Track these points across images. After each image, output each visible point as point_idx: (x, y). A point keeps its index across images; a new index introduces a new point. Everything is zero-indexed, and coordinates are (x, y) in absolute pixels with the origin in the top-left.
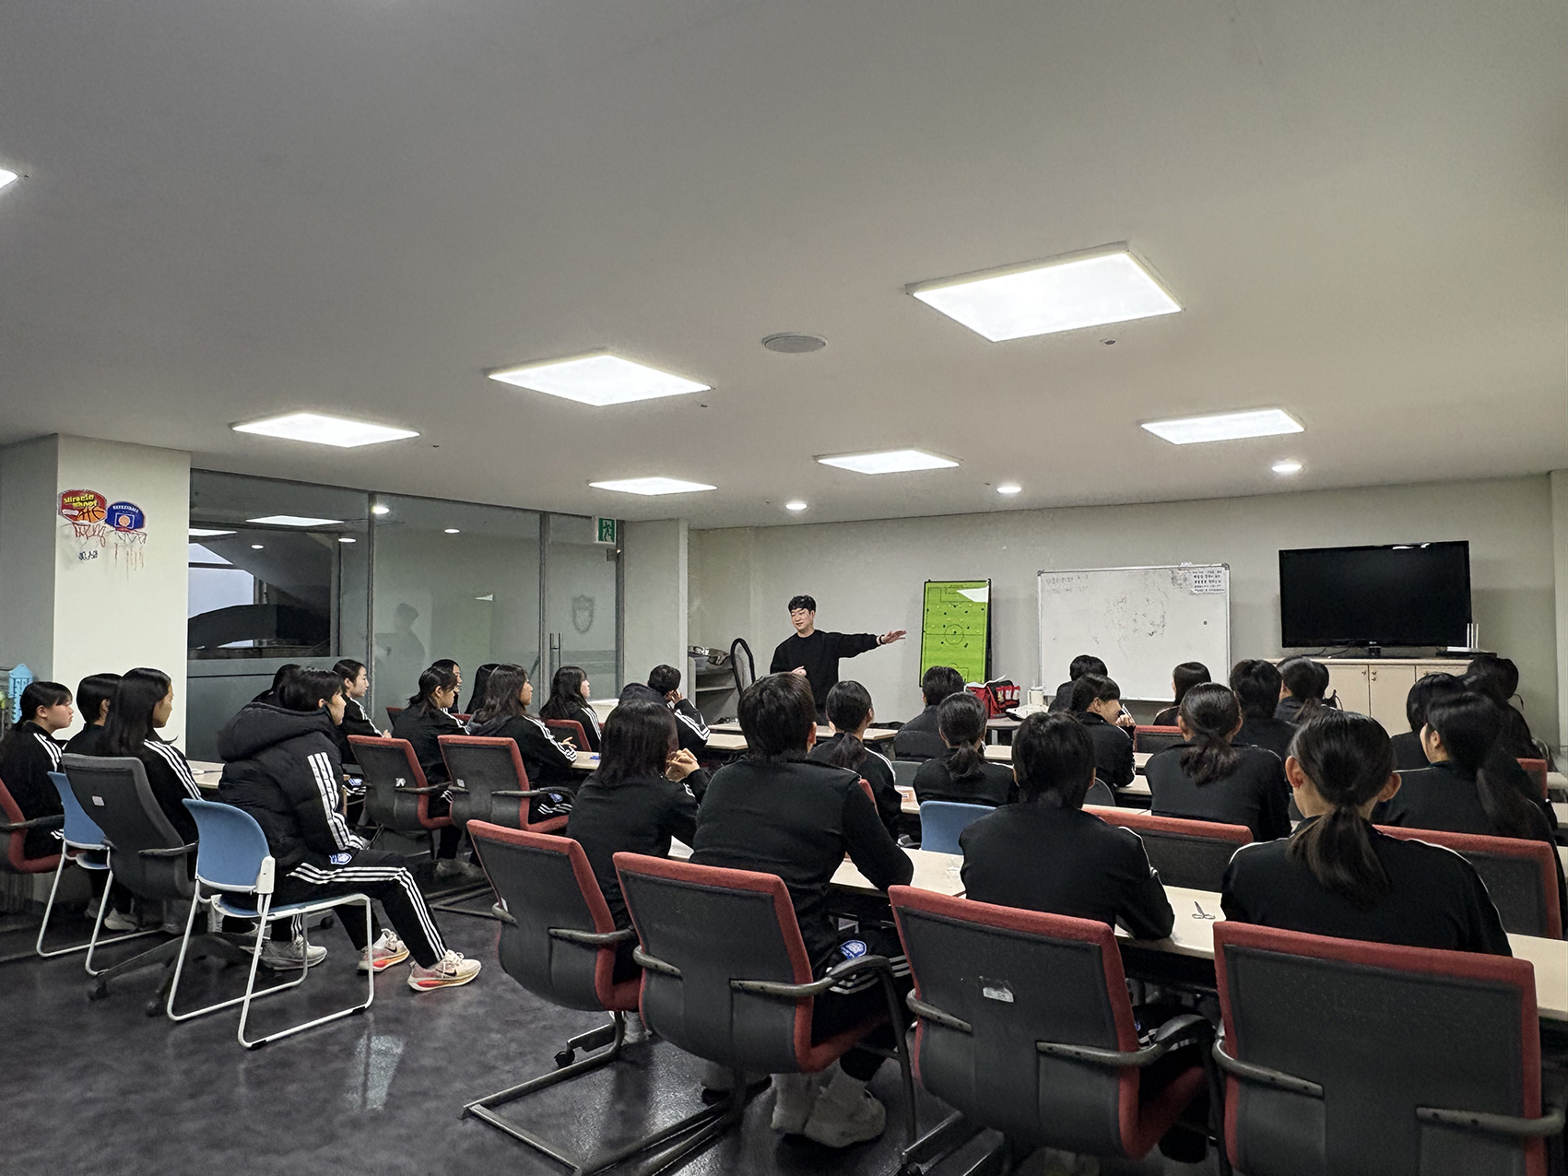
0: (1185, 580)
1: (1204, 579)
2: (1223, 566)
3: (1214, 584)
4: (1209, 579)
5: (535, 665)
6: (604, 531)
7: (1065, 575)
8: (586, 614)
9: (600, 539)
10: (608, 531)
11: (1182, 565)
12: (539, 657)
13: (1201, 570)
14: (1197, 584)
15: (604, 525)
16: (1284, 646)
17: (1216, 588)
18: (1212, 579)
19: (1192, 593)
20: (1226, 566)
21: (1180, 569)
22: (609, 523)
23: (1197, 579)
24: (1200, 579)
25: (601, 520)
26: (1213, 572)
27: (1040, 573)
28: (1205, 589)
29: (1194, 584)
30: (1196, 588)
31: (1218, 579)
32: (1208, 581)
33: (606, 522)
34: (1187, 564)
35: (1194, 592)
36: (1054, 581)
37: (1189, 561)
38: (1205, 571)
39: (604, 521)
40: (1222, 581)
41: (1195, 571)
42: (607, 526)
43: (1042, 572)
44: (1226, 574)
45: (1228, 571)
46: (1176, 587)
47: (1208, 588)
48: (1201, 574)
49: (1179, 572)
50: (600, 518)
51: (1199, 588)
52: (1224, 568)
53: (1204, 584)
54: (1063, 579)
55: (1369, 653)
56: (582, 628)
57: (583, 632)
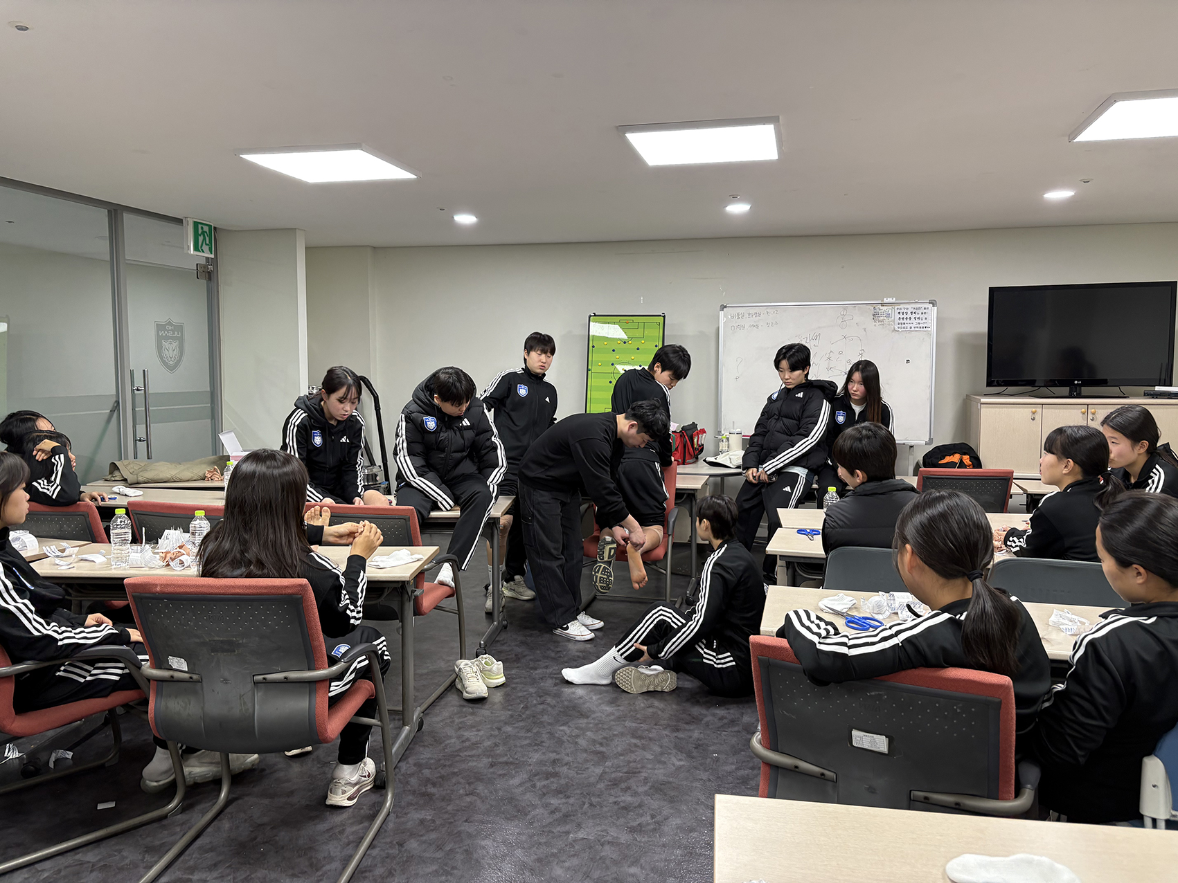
0: (888, 316)
1: (909, 315)
2: (930, 303)
3: (920, 321)
4: (914, 316)
5: (112, 411)
6: (201, 239)
7: (752, 311)
8: (175, 344)
9: (196, 249)
10: (204, 239)
11: (886, 301)
12: (118, 402)
13: (906, 306)
14: (901, 321)
15: (200, 231)
16: (989, 384)
17: (921, 325)
18: (917, 316)
19: (894, 330)
20: (933, 303)
21: (882, 305)
22: (206, 229)
23: (901, 316)
24: (905, 316)
25: (196, 224)
26: (920, 308)
27: (723, 307)
28: (909, 326)
29: (897, 321)
30: (900, 326)
31: (924, 316)
32: (913, 318)
33: (202, 228)
34: (890, 300)
35: (897, 329)
36: (738, 315)
37: (892, 297)
38: (911, 307)
39: (200, 226)
40: (929, 318)
41: (899, 307)
42: (203, 233)
43: (726, 307)
44: (933, 311)
45: (936, 308)
46: (878, 323)
47: (913, 326)
48: (906, 311)
49: (881, 308)
50: (195, 222)
51: (903, 326)
52: (931, 305)
53: (908, 321)
54: (749, 314)
55: (1070, 391)
56: (171, 363)
57: (172, 368)
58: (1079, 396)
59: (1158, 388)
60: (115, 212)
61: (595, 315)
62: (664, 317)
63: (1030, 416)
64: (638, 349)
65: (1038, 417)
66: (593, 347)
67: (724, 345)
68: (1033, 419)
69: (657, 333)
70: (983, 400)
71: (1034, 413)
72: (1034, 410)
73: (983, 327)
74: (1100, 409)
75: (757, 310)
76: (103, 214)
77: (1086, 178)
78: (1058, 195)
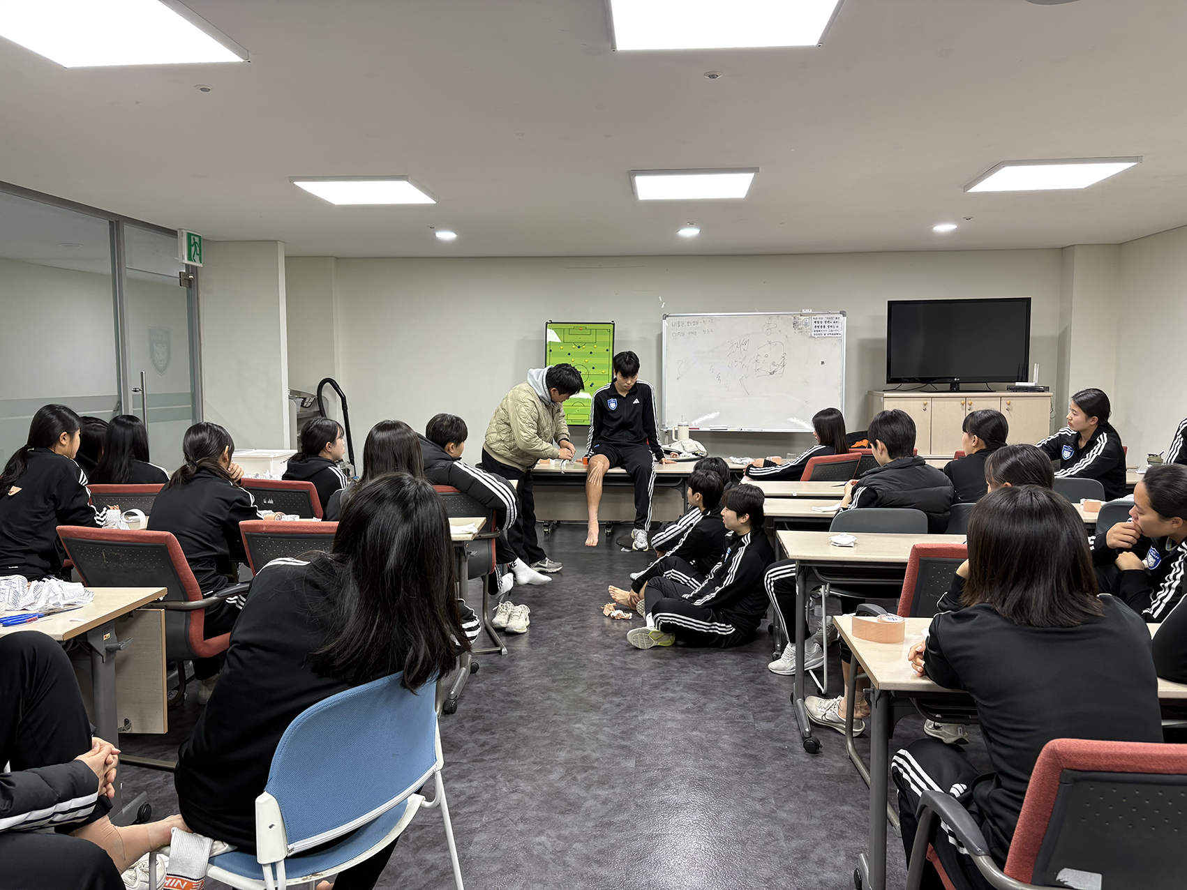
0: (806, 325)
1: (823, 324)
2: (840, 313)
3: (833, 329)
4: (827, 324)
6: (193, 248)
7: (691, 320)
8: (164, 348)
9: (190, 259)
10: (196, 249)
11: (804, 311)
13: (821, 316)
14: (817, 329)
15: (192, 242)
16: (888, 382)
17: (834, 332)
18: (830, 325)
19: (811, 337)
20: (843, 313)
21: (801, 315)
22: (197, 239)
23: (817, 325)
24: (820, 325)
25: (189, 235)
26: (832, 318)
27: (666, 317)
28: (823, 333)
29: (814, 329)
30: (816, 333)
31: (836, 325)
32: (826, 327)
33: (194, 239)
34: (807, 311)
35: (813, 335)
36: (679, 324)
37: (809, 308)
38: (825, 317)
39: (192, 237)
40: (840, 326)
41: (815, 317)
42: (195, 243)
43: (668, 316)
44: (843, 320)
45: (845, 318)
46: (797, 331)
47: (827, 333)
48: (821, 320)
49: (800, 317)
50: (188, 233)
51: (818, 333)
52: (842, 315)
53: (823, 329)
54: (688, 323)
55: (951, 387)
56: (161, 366)
57: (161, 371)
58: (958, 391)
59: (1017, 384)
60: (117, 223)
61: (552, 323)
62: (614, 324)
63: (922, 407)
64: (591, 353)
65: (928, 408)
66: (551, 351)
67: (667, 350)
68: (925, 410)
69: (607, 338)
70: (886, 394)
71: (925, 405)
72: (925, 402)
73: (884, 334)
74: (975, 400)
75: (694, 319)
76: (104, 226)
77: (968, 216)
78: (944, 228)
